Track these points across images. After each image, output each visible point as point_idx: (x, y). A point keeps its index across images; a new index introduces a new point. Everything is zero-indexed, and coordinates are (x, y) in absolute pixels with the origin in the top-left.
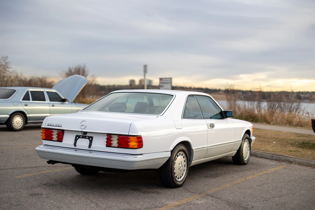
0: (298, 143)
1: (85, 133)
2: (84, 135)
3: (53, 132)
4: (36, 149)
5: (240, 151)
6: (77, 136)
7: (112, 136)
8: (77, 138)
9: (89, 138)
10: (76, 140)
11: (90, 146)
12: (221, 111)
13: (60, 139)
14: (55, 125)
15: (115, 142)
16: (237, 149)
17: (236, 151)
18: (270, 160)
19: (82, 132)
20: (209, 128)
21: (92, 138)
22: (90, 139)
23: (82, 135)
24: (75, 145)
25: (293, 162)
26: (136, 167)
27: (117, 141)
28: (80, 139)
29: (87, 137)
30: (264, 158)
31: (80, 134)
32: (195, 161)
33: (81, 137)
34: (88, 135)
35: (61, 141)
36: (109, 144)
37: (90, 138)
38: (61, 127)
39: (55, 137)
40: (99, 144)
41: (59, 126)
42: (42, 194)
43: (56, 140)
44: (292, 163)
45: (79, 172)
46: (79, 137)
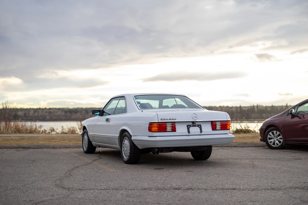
1: (194, 122)
6: (188, 126)
7: (216, 122)
9: (198, 126)
10: (188, 129)
11: (201, 132)
13: (174, 130)
14: (169, 119)
15: (218, 127)
21: (200, 125)
24: (189, 132)
27: (220, 126)
28: (191, 128)
29: (196, 126)
31: (191, 124)
33: (192, 126)
34: (197, 124)
36: (214, 128)
39: (169, 128)
40: (207, 129)
41: (173, 120)
46: (190, 126)
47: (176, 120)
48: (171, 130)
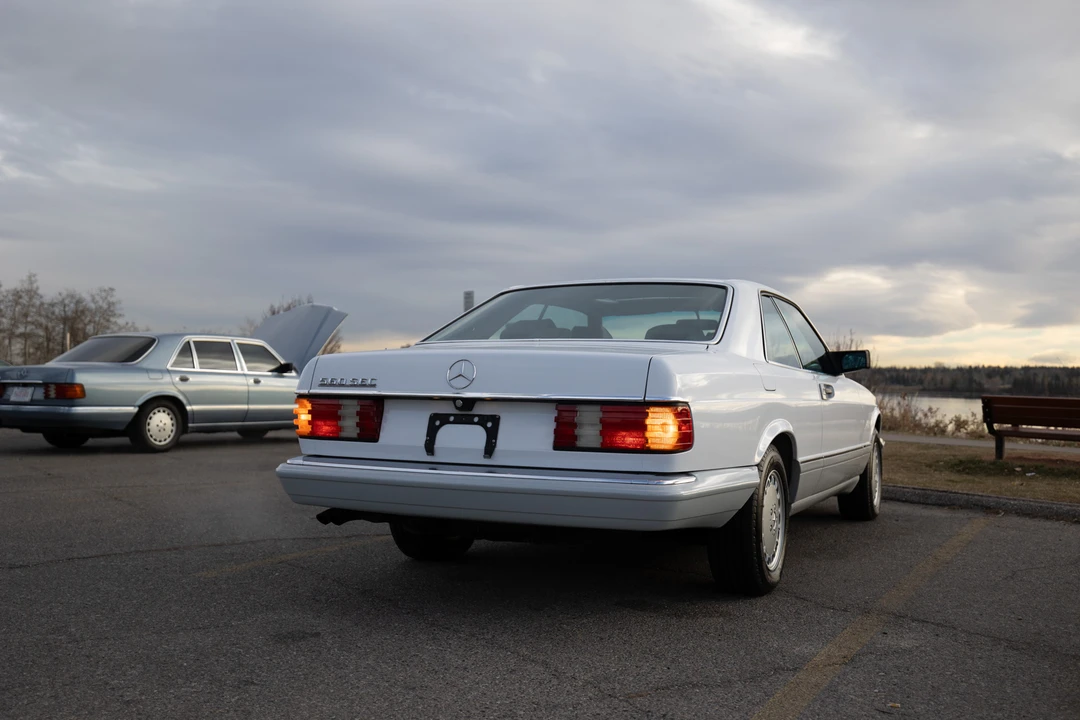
0: (945, 462)
1: (470, 403)
2: (465, 411)
3: (339, 407)
4: (277, 469)
5: (865, 477)
6: (433, 418)
7: (579, 408)
8: (438, 423)
9: (483, 421)
10: (432, 432)
11: (489, 450)
12: (827, 352)
13: (369, 431)
14: (349, 383)
15: (589, 433)
16: (862, 472)
17: (858, 478)
18: (921, 506)
19: (454, 399)
20: (825, 397)
21: (496, 420)
22: (489, 425)
23: (456, 412)
24: (430, 449)
25: (1000, 508)
26: (677, 520)
27: (600, 427)
28: (446, 428)
29: (476, 419)
30: (898, 500)
31: (448, 409)
32: (798, 504)
33: (452, 419)
34: (479, 410)
35: (374, 438)
36: (565, 439)
37: (488, 421)
38: (374, 386)
39: (350, 424)
40: (528, 437)
41: (365, 386)
42: (317, 635)
43: (355, 435)
44: (998, 513)
45: (406, 553)
46: (444, 419)
48: (357, 435)
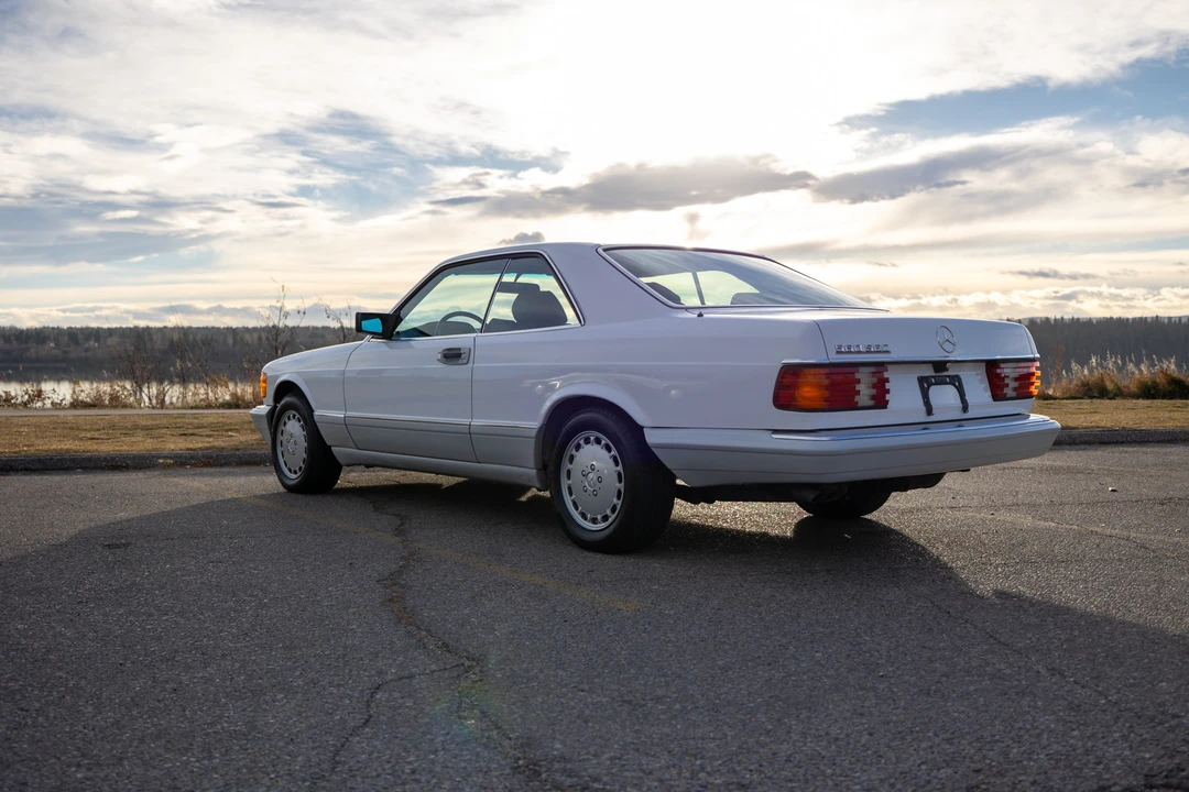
2: (939, 372)
6: (921, 380)
8: (926, 385)
9: (952, 381)
10: (925, 394)
11: (965, 405)
13: (880, 401)
14: (865, 350)
15: (1012, 385)
21: (959, 379)
22: (956, 382)
23: (933, 374)
24: (930, 409)
28: (933, 387)
29: (947, 379)
31: (929, 372)
33: (933, 380)
35: (884, 405)
39: (864, 392)
40: (978, 392)
41: (879, 352)
46: (929, 381)
47: (888, 352)
48: (871, 403)
